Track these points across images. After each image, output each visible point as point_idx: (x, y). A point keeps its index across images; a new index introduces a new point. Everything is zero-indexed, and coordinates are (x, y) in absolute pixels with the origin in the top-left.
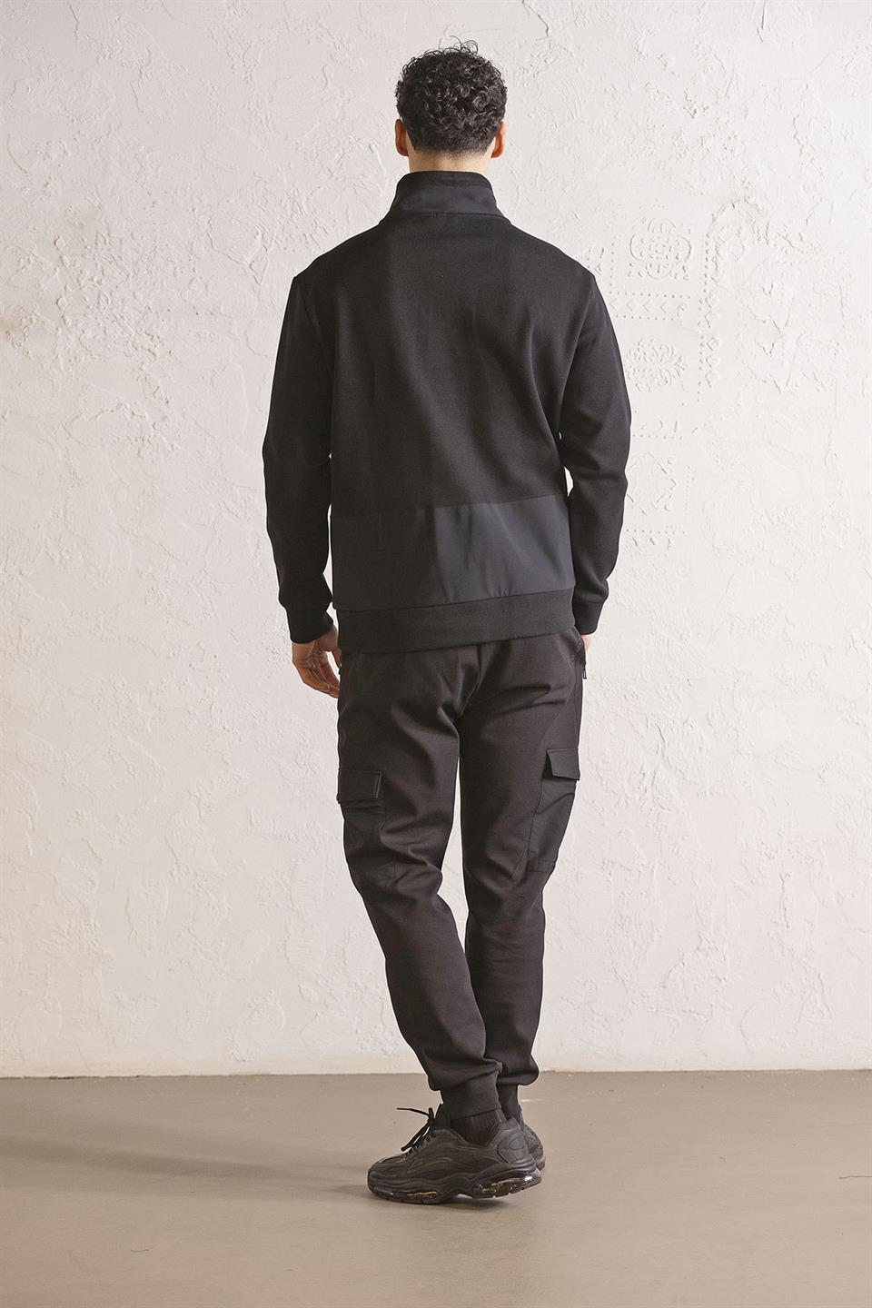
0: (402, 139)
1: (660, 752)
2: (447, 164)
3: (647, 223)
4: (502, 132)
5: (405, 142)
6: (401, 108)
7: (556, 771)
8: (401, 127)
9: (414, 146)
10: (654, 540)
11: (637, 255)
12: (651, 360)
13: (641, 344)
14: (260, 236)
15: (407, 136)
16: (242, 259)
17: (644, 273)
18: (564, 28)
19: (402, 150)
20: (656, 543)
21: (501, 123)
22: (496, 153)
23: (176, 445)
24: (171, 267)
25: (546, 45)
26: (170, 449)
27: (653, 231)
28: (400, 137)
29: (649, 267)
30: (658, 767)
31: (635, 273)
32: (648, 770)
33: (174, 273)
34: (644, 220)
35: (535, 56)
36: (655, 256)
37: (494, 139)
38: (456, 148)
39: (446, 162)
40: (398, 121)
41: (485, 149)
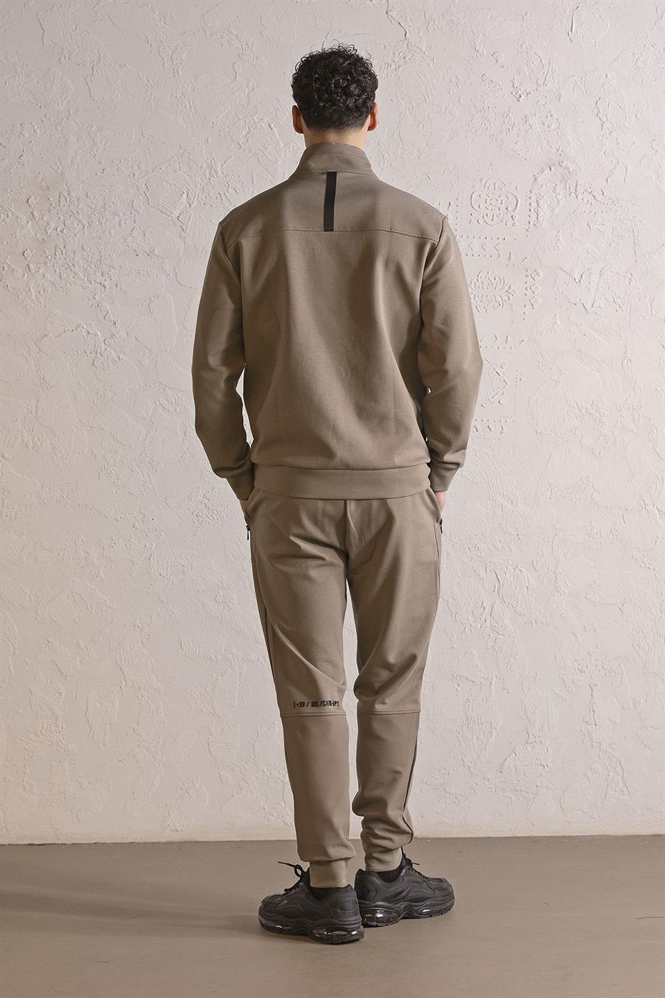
0: (297, 120)
1: (496, 591)
3: (484, 182)
5: (300, 122)
6: (295, 97)
8: (297, 111)
9: (308, 125)
10: (490, 427)
11: (476, 207)
12: (487, 288)
13: (480, 276)
14: (185, 195)
15: (302, 118)
16: (172, 213)
17: (482, 221)
18: (419, 33)
19: (299, 129)
20: (493, 429)
21: (374, 104)
22: (372, 127)
23: (121, 356)
24: (117, 219)
25: (405, 45)
26: (117, 359)
29: (485, 216)
31: (474, 221)
32: (487, 605)
33: (120, 224)
34: (481, 180)
35: (396, 54)
36: (490, 207)
37: (369, 116)
38: (339, 125)
39: (332, 137)
40: (294, 107)
41: (363, 125)
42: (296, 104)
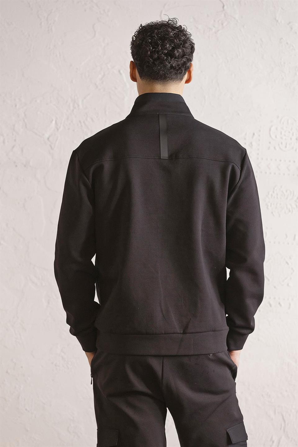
0: (134, 72)
1: (282, 428)
2: (159, 88)
4: (191, 69)
5: (135, 73)
7: (234, 440)
8: (133, 65)
9: (141, 77)
11: (273, 137)
14: (54, 122)
15: (137, 71)
17: (277, 148)
18: (233, 5)
19: (134, 78)
21: (191, 65)
22: (188, 81)
25: (223, 15)
27: (283, 123)
29: (280, 144)
30: (281, 437)
31: (272, 148)
32: (275, 439)
33: (4, 142)
34: (278, 117)
35: (216, 21)
36: (284, 138)
37: (187, 73)
40: (132, 62)
41: (181, 79)
42: (133, 60)
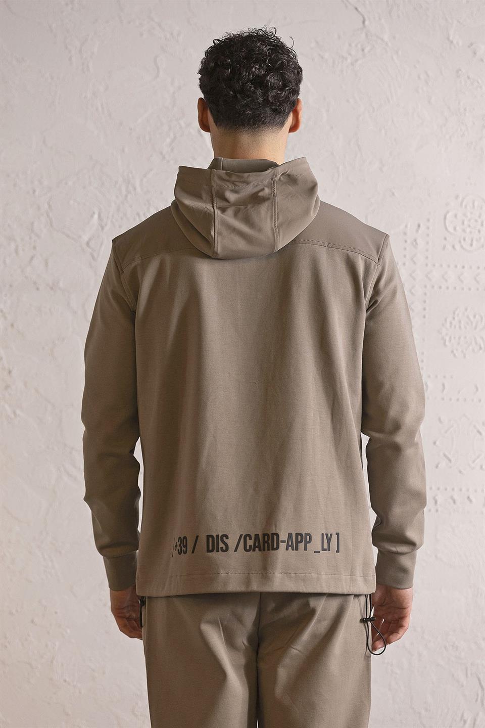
0: (205, 116)
1: (479, 700)
3: (460, 200)
5: (207, 118)
6: (202, 87)
8: (203, 105)
9: (216, 122)
10: (471, 497)
11: (451, 229)
12: (466, 328)
13: (456, 313)
14: (96, 216)
15: (209, 113)
16: (80, 237)
17: (458, 247)
18: (380, 19)
19: (205, 126)
20: (474, 500)
22: (294, 128)
23: (18, 412)
24: (13, 245)
25: (363, 36)
26: (12, 416)
27: (466, 207)
28: (202, 115)
29: (462, 241)
30: (478, 714)
31: (449, 247)
32: (469, 717)
33: (16, 251)
34: (457, 197)
35: (353, 45)
36: (468, 230)
37: (291, 114)
38: (255, 124)
39: (245, 138)
40: (201, 99)
41: (282, 124)
42: (202, 96)
